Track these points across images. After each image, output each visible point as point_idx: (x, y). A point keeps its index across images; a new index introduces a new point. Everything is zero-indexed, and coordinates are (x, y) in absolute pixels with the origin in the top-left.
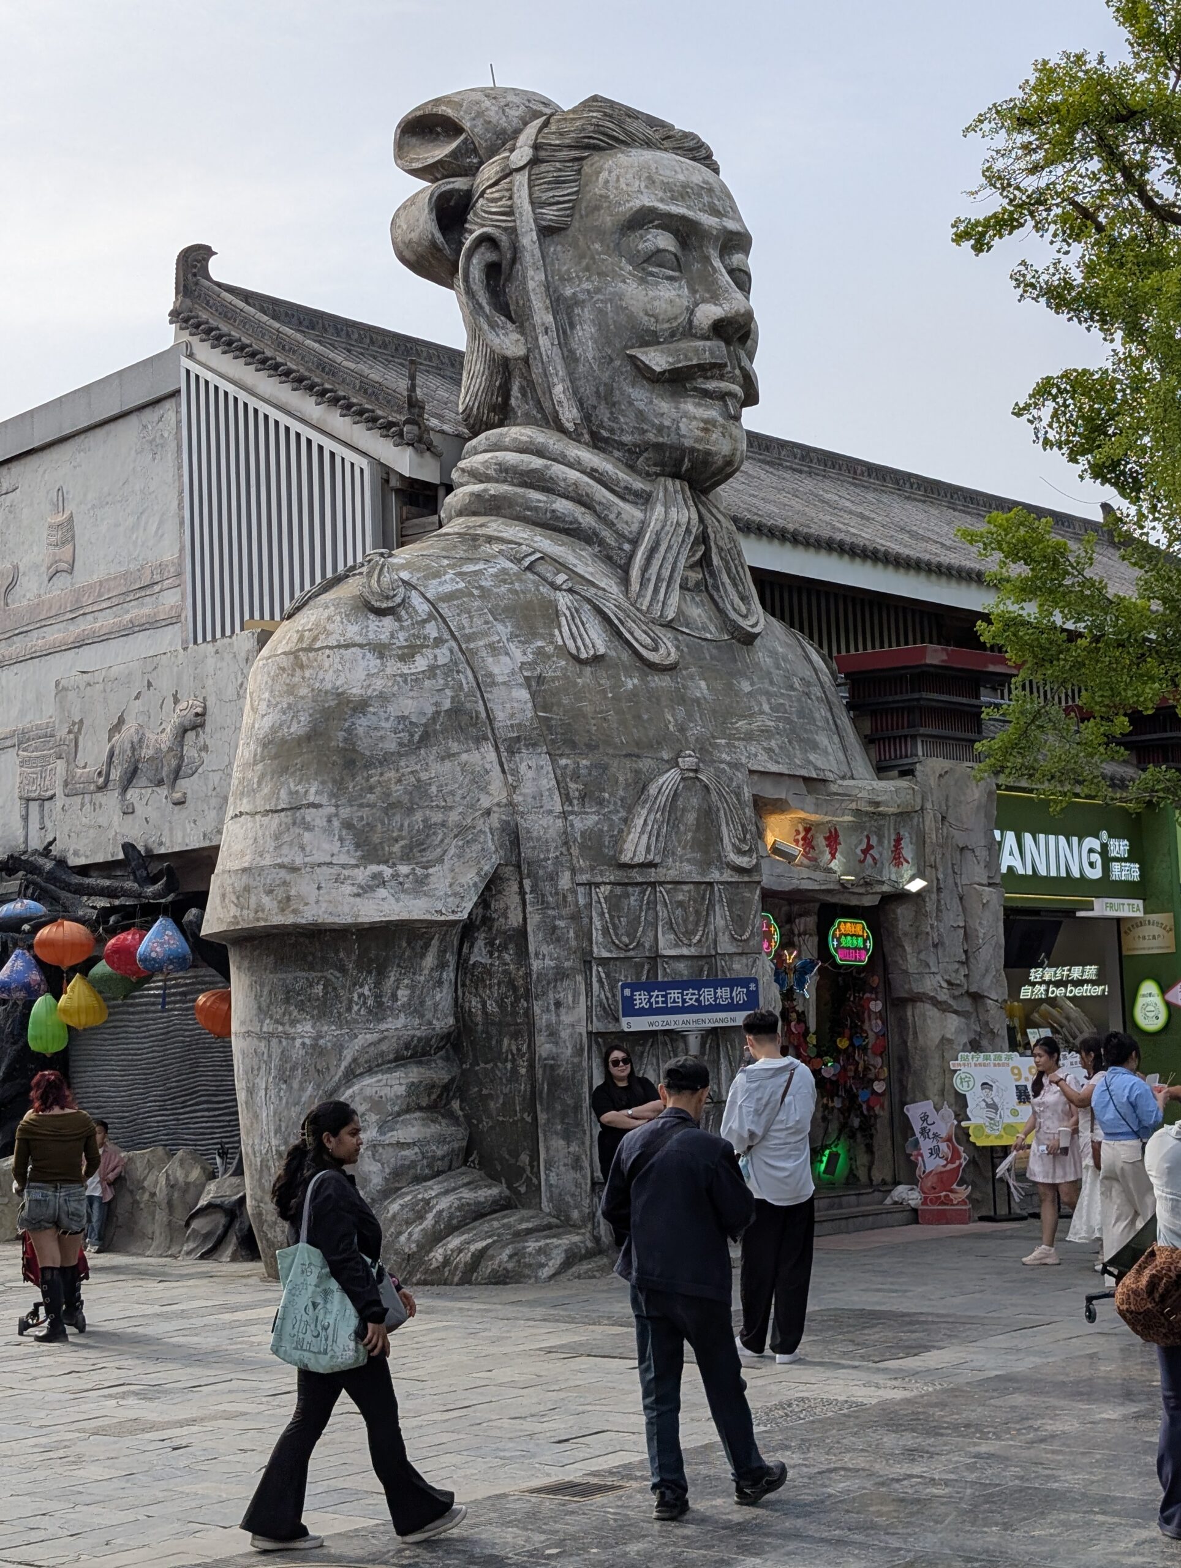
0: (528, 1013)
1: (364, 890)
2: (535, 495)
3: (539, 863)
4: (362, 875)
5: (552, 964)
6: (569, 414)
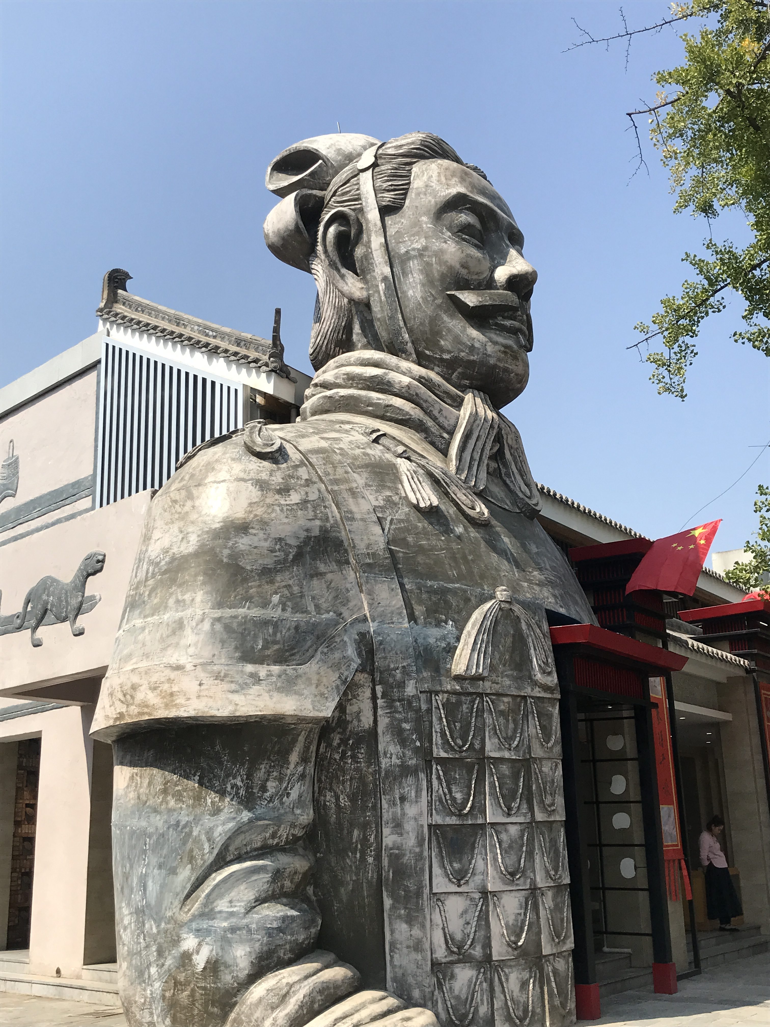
0: (377, 807)
3: (388, 670)
5: (398, 762)
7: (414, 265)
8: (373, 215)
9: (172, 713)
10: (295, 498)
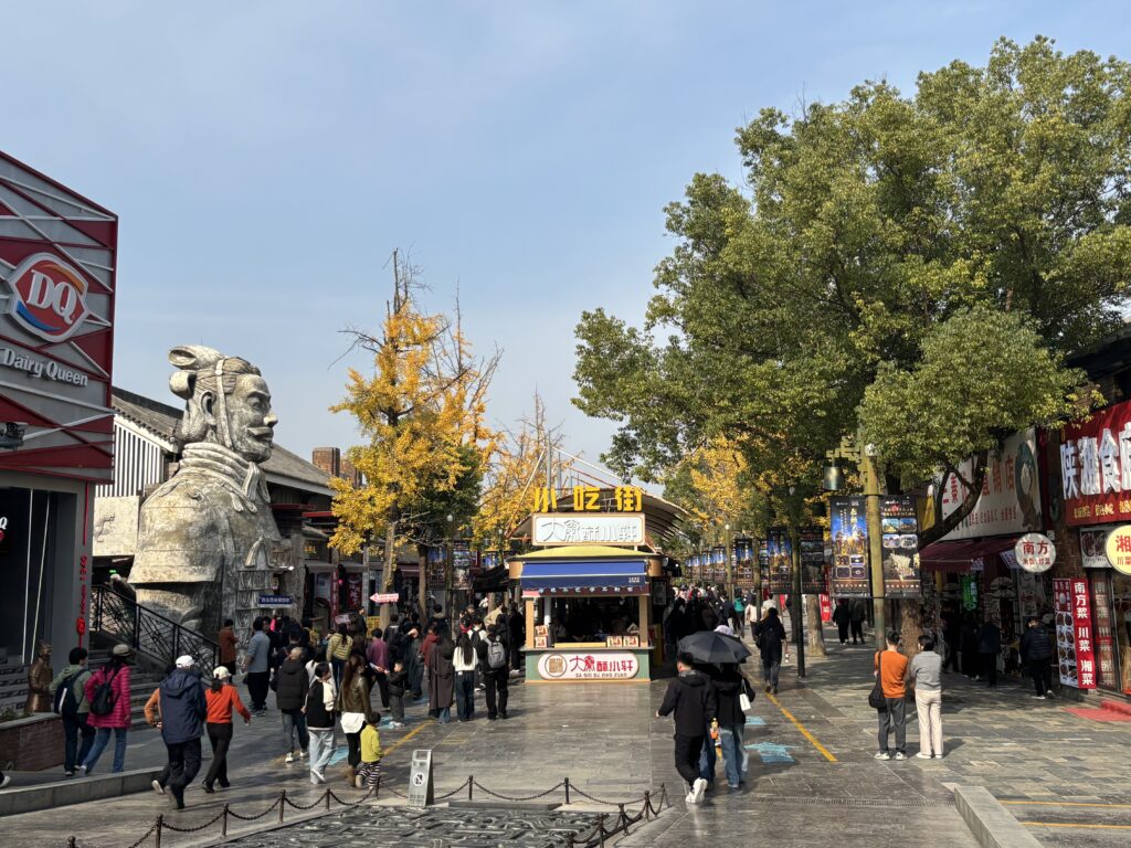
0: (221, 605)
1: (191, 573)
2: (219, 464)
3: (229, 566)
4: (190, 569)
5: (228, 592)
6: (228, 443)
7: (236, 417)
8: (222, 396)
9: (172, 580)
10: (204, 513)
